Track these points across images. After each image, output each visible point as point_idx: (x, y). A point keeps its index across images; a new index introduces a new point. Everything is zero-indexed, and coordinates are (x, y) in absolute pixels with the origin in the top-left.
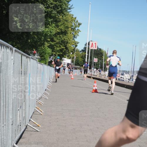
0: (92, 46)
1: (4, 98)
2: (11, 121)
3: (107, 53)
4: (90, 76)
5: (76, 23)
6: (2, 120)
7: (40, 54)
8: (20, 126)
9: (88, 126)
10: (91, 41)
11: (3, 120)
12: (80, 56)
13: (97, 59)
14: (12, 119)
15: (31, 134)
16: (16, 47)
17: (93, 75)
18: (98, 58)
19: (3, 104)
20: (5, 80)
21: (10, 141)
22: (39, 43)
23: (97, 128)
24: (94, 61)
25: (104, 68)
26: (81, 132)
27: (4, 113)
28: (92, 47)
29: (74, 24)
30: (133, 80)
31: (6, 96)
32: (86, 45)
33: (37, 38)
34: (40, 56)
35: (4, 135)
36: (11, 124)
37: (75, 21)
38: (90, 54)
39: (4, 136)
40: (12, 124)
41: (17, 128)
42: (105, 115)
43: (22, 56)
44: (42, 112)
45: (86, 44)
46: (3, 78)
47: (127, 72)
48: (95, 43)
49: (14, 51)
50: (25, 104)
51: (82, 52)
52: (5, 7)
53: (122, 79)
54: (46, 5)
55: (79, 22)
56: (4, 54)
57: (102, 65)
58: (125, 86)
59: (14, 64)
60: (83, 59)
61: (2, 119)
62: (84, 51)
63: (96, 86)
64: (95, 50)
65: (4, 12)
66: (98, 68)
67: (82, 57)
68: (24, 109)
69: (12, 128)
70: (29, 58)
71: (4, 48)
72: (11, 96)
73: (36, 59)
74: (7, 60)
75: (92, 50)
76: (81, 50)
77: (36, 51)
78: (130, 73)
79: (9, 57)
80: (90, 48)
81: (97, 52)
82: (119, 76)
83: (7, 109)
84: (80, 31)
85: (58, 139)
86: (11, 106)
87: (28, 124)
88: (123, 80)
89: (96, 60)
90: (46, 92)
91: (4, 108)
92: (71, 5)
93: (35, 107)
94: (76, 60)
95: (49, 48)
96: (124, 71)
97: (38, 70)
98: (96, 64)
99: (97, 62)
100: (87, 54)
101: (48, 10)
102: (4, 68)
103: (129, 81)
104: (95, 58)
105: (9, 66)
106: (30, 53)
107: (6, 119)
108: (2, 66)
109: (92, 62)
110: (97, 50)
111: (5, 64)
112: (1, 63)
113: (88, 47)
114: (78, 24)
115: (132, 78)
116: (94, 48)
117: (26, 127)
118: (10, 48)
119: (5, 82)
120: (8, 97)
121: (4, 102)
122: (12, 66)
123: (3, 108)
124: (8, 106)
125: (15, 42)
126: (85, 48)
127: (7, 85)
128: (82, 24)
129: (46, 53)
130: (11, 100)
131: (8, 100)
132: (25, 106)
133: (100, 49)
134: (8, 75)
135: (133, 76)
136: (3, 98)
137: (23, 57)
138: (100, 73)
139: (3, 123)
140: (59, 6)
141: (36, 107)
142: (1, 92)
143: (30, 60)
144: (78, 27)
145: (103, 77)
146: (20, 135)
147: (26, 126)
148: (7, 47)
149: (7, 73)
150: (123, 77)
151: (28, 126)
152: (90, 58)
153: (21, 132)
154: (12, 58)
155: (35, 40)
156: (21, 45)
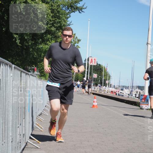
0: (91, 62)
1: (4, 115)
2: (11, 138)
3: (106, 68)
5: (76, 39)
6: (2, 138)
7: (40, 70)
8: (20, 143)
9: (88, 141)
10: (91, 57)
13: (97, 75)
14: (12, 136)
15: (31, 151)
16: (16, 63)
17: (93, 91)
18: (97, 74)
19: (2, 122)
20: (4, 97)
23: (98, 144)
24: (94, 77)
25: (104, 84)
26: (82, 148)
27: (4, 130)
28: (92, 63)
29: (74, 40)
30: (132, 95)
31: (6, 113)
33: (37, 55)
34: (39, 72)
35: (4, 152)
36: (11, 141)
37: (74, 37)
38: (90, 70)
40: (12, 142)
41: (17, 146)
42: (105, 131)
44: (42, 128)
45: (86, 60)
46: (3, 95)
47: (127, 88)
48: (95, 59)
49: (13, 68)
50: (25, 120)
52: (5, 24)
53: (122, 94)
55: (78, 38)
56: (3, 71)
57: (101, 81)
58: (125, 101)
59: (13, 81)
60: (83, 74)
61: (2, 136)
63: (96, 102)
64: (94, 66)
65: (3, 29)
66: (98, 83)
68: (24, 125)
69: (12, 146)
70: (29, 74)
71: (3, 65)
72: (11, 113)
73: (35, 75)
74: (6, 78)
75: (91, 66)
77: (35, 67)
78: (129, 89)
79: (8, 74)
80: (90, 64)
81: (96, 67)
82: (119, 92)
83: (7, 126)
84: (80, 48)
86: (11, 123)
87: (28, 141)
88: (123, 96)
89: (95, 76)
90: (46, 108)
91: (4, 125)
92: (70, 22)
93: (35, 123)
94: (76, 76)
96: (124, 86)
97: (38, 86)
98: (96, 80)
99: (97, 78)
100: (86, 70)
102: (3, 86)
103: (129, 96)
104: (95, 73)
105: (8, 84)
106: (30, 69)
107: (6, 136)
108: (1, 83)
110: (97, 65)
111: (5, 81)
113: (88, 63)
114: (77, 40)
115: (131, 93)
116: (94, 64)
117: (26, 144)
118: (9, 66)
119: (4, 100)
120: (8, 115)
121: (4, 119)
122: (11, 83)
124: (7, 123)
125: (15, 59)
126: (85, 64)
127: (6, 103)
128: (81, 40)
130: (11, 117)
131: (7, 117)
132: (25, 123)
133: (100, 65)
135: (132, 91)
136: (2, 116)
137: (22, 74)
138: (100, 89)
139: (3, 141)
142: (1, 109)
143: (29, 77)
144: (78, 43)
145: (102, 92)
146: (20, 152)
148: (7, 64)
149: (6, 90)
150: (123, 92)
151: (28, 143)
152: (90, 74)
153: (21, 149)
154: (12, 75)
155: (35, 56)
156: (20, 62)
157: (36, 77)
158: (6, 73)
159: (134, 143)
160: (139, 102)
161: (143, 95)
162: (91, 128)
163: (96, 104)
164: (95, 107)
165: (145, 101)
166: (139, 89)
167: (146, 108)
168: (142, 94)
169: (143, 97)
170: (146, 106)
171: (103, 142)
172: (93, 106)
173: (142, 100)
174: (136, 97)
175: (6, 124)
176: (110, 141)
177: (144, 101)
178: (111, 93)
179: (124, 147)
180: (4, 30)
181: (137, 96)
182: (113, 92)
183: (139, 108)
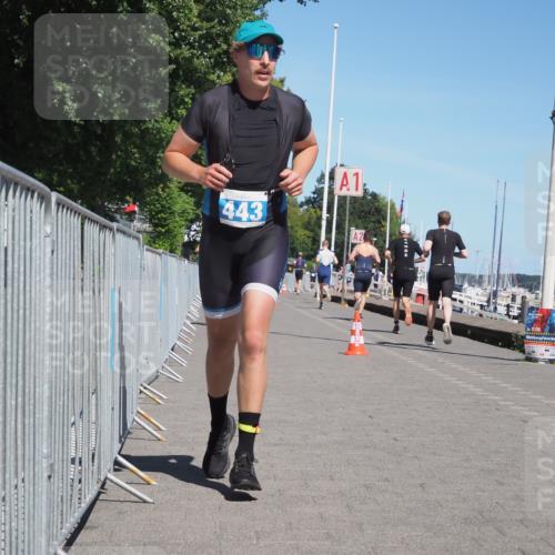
0: (342, 185)
1: (20, 378)
2: (45, 465)
3: (398, 207)
4: (339, 294)
6: (13, 463)
7: (150, 214)
8: (80, 481)
9: (332, 479)
10: (342, 165)
11: (16, 460)
12: (300, 223)
13: (363, 231)
14: (49, 457)
15: (120, 513)
16: (62, 189)
18: (365, 228)
19: (14, 403)
20: (21, 312)
21: (43, 540)
22: (147, 175)
23: (366, 487)
24: (352, 240)
26: (308, 503)
27: (19, 434)
28: (344, 188)
30: (496, 308)
31: (27, 371)
32: (321, 179)
33: (140, 158)
34: (150, 221)
35: (21, 516)
36: (46, 475)
38: (338, 215)
39: (21, 522)
40: (50, 477)
41: (70, 493)
42: (396, 439)
43: (82, 224)
44: (160, 429)
45: (323, 176)
46: (15, 305)
47: (476, 281)
48: (357, 174)
49: (53, 205)
50: (97, 399)
51: (305, 207)
52: (21, 43)
53: (457, 305)
54: (173, 33)
56: (17, 218)
58: (469, 332)
59: (53, 252)
60: (312, 231)
61: (13, 458)
62: (315, 202)
63: (361, 334)
64: (354, 199)
65: (16, 61)
67: (307, 226)
68: (93, 419)
69: (50, 493)
70: (111, 229)
71: (18, 194)
73: (135, 234)
74: (28, 240)
75: (343, 199)
76: (304, 200)
77: (134, 203)
78: (485, 284)
79: (34, 227)
80: (338, 192)
81: (362, 205)
83: (32, 420)
85: (221, 529)
86: (46, 408)
87: (110, 476)
88: (461, 310)
89: (358, 236)
90: (175, 356)
91: (20, 416)
93: (135, 411)
95: (187, 192)
96: (463, 277)
97: (145, 273)
100: (325, 215)
101: (179, 51)
102: (16, 270)
103: (484, 313)
104: (357, 227)
105: (36, 262)
106: (116, 212)
107: (27, 457)
108: (9, 259)
109: (343, 243)
110: (364, 197)
111: (22, 253)
112: (6, 249)
113: (330, 187)
115: (492, 301)
116: (352, 191)
117: (103, 487)
118: (39, 194)
119: (21, 321)
120: (35, 378)
121: (20, 393)
122: (48, 260)
123: (13, 418)
124: (32, 407)
125: (59, 171)
126: (319, 192)
127: (28, 333)
129: (172, 213)
130: (46, 386)
131: (32, 385)
132: (97, 410)
133: (374, 196)
134: (33, 294)
135: (495, 294)
136: (14, 381)
137: (87, 226)
138: (376, 286)
139: (16, 473)
140: (221, 39)
141: (138, 412)
143: (114, 236)
145: (384, 298)
146: (78, 515)
147: (99, 485)
148: (29, 190)
149: (28, 288)
150: (462, 299)
151: (108, 482)
152: (337, 228)
153: (83, 505)
154: (48, 230)
155: (133, 163)
156: (79, 183)
157: (138, 239)
158: (28, 223)
159: (502, 484)
160: (523, 333)
161: (537, 309)
162: (344, 430)
163: (361, 340)
164: (359, 353)
165: (543, 331)
166: (519, 286)
167: (548, 356)
168: (531, 304)
169: (534, 316)
170: (549, 347)
171: (387, 480)
172: (351, 347)
173: (530, 325)
174: (508, 315)
175: (27, 413)
176: (413, 477)
177: (538, 329)
178: (417, 301)
179: (465, 500)
180: (18, 64)
181: (515, 312)
182: (423, 296)
183: (521, 356)
